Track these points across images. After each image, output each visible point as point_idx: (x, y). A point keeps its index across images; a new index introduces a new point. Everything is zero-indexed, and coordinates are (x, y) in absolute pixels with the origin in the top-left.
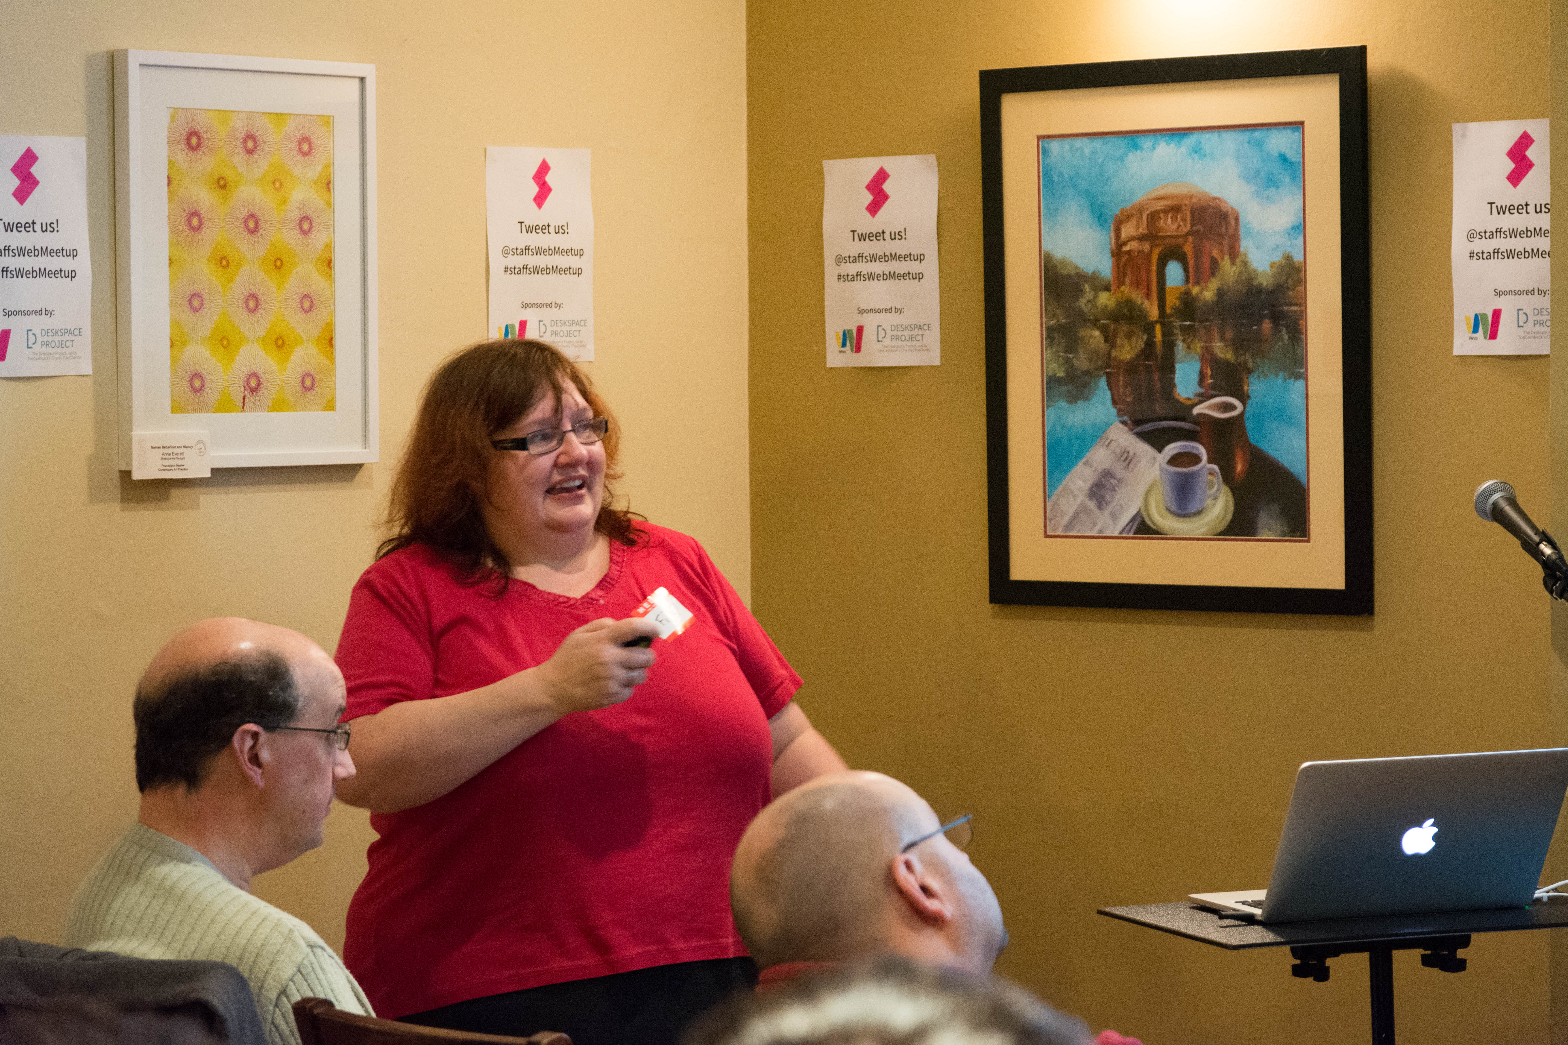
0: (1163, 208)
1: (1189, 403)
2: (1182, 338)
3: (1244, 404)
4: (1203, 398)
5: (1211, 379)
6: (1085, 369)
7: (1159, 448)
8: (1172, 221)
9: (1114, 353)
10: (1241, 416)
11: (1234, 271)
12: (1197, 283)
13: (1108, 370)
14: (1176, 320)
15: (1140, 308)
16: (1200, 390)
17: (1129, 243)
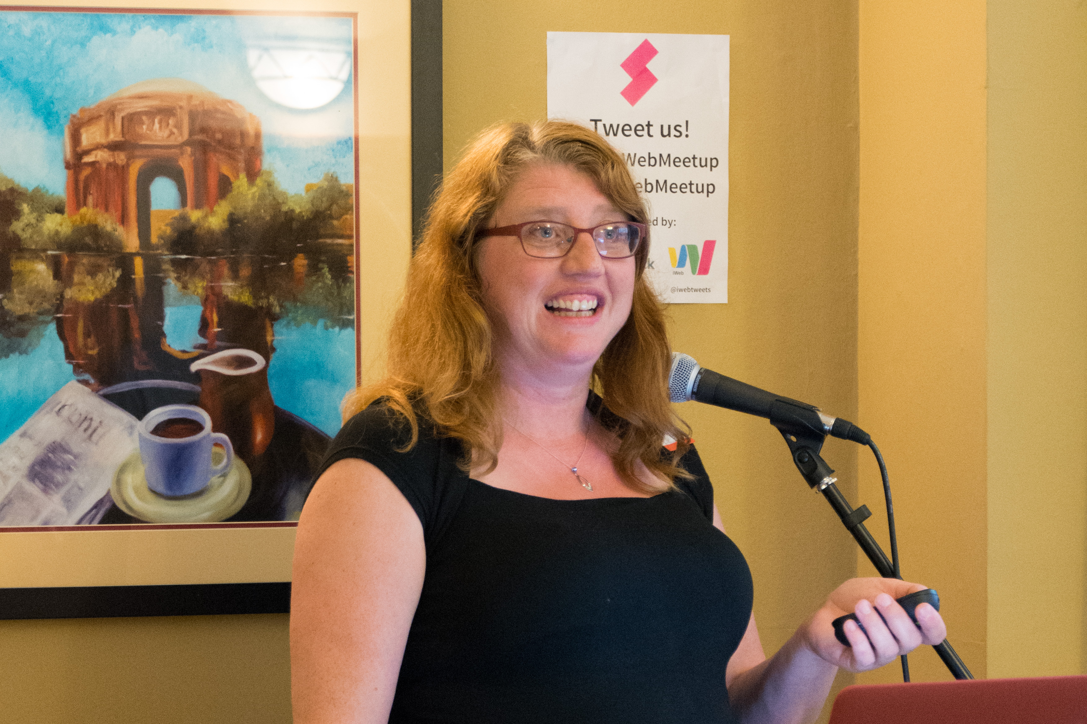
0: (146, 109)
1: (186, 356)
2: (176, 275)
3: (267, 358)
4: (206, 350)
5: (218, 327)
6: (21, 313)
7: (140, 413)
8: (160, 127)
9: (69, 293)
10: (263, 373)
11: (254, 193)
12: (197, 206)
13: (59, 315)
14: (166, 253)
15: (109, 236)
16: (202, 341)
17: (94, 152)
